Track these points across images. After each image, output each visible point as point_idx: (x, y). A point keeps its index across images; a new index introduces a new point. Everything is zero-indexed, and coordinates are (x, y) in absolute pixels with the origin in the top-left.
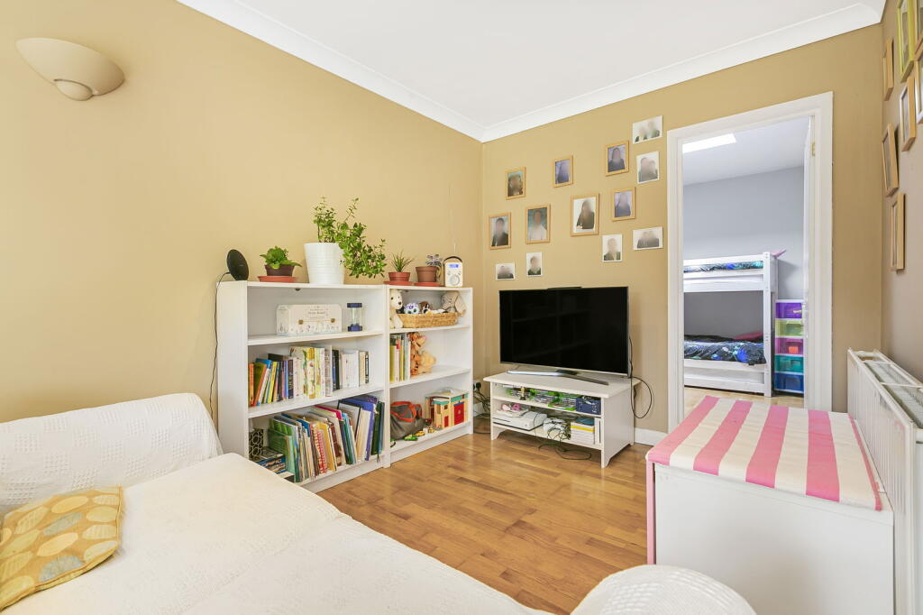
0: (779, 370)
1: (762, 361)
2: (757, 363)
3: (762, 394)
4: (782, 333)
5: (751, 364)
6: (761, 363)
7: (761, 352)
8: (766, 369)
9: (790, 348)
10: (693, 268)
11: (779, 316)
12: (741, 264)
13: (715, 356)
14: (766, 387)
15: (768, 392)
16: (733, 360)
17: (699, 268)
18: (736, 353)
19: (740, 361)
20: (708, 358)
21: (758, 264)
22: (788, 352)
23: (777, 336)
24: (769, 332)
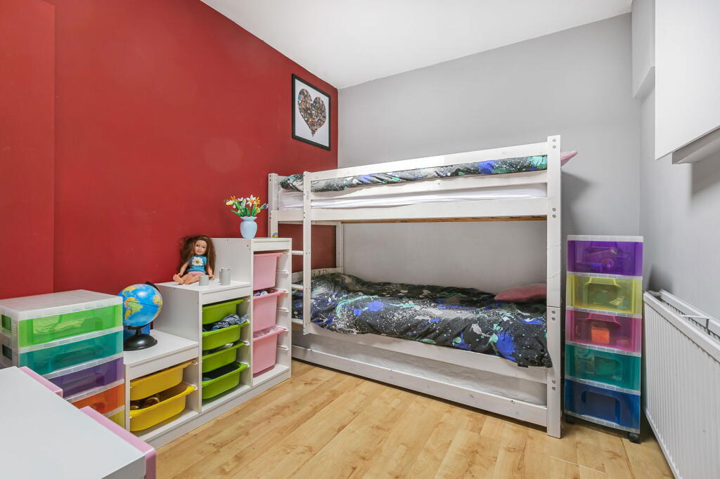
0: (571, 375)
1: (543, 361)
2: (533, 363)
3: (544, 429)
4: (579, 298)
5: (524, 363)
6: (542, 365)
7: (542, 342)
8: (552, 379)
9: (595, 332)
10: (423, 173)
11: (574, 268)
12: (504, 162)
13: (459, 340)
14: (550, 414)
15: (554, 423)
16: (490, 351)
17: (432, 172)
18: (494, 338)
19: (501, 355)
20: (446, 343)
21: (537, 161)
22: (588, 338)
23: (569, 307)
24: (558, 303)
